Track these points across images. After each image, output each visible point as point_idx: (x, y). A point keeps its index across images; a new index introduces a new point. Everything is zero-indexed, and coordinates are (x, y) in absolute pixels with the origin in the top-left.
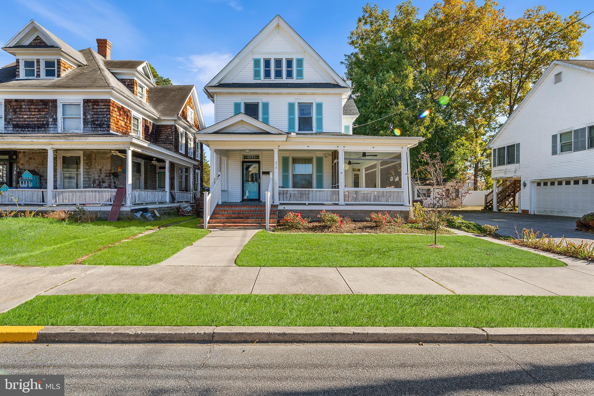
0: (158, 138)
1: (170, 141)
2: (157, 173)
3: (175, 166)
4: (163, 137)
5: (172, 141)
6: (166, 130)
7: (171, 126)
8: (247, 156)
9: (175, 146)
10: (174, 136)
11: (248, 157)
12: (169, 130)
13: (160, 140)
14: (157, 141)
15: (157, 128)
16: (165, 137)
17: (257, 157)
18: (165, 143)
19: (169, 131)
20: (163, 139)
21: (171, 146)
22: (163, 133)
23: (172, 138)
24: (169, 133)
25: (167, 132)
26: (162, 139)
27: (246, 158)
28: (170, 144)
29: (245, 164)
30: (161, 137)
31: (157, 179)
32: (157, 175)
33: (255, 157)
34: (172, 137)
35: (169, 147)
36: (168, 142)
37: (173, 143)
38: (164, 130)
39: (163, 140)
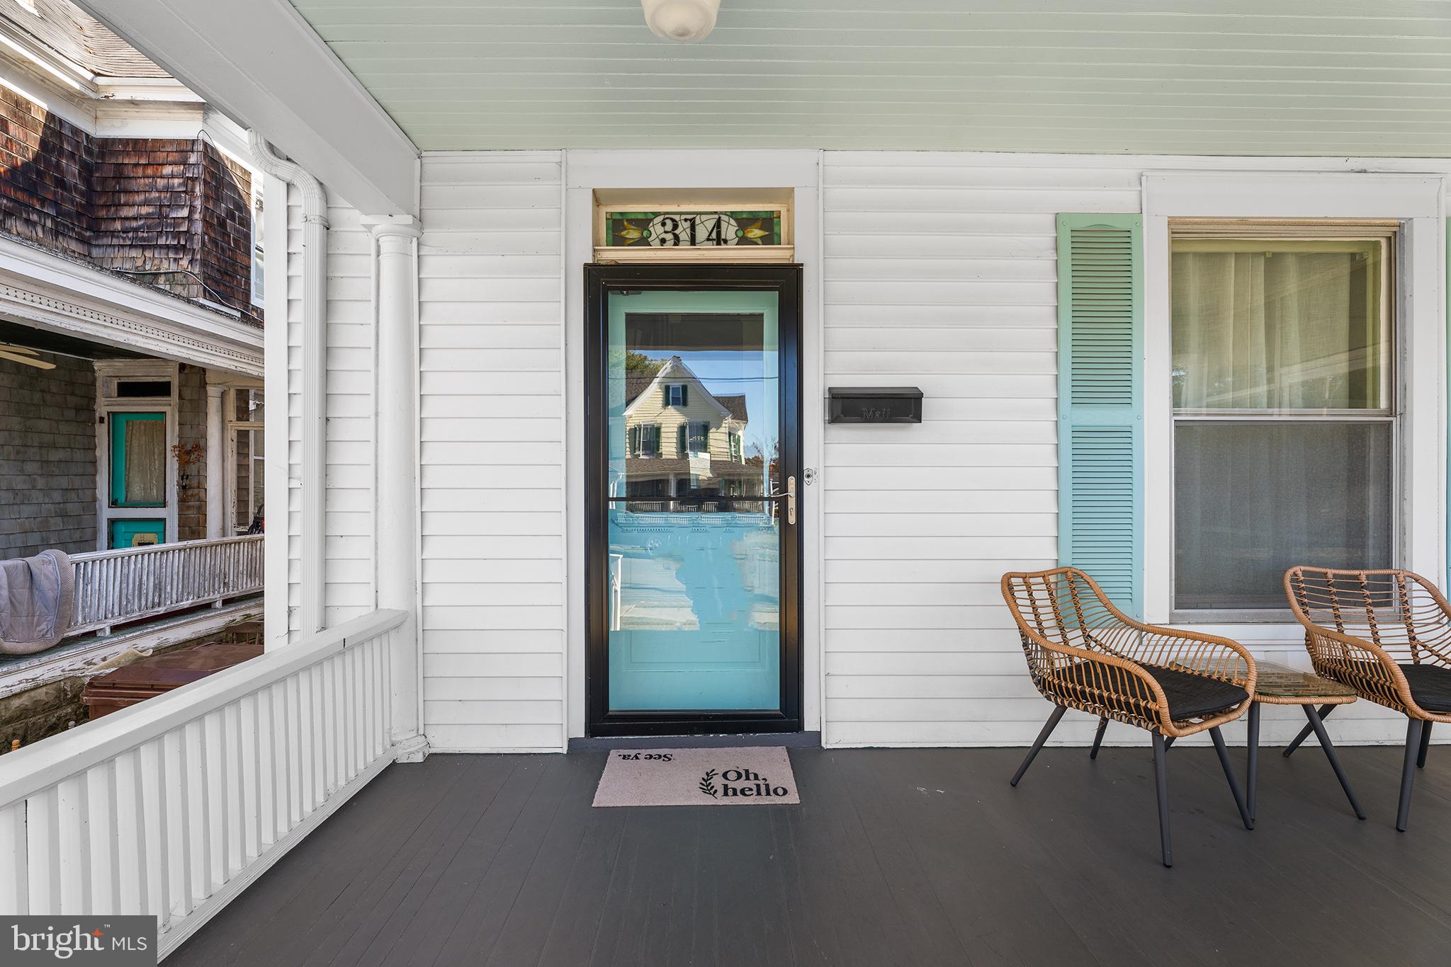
0: (103, 213)
1: (177, 235)
2: (102, 420)
3: (210, 378)
4: (137, 210)
5: (189, 234)
6: (150, 171)
7: (184, 148)
8: (643, 222)
9: (204, 263)
10: (198, 203)
11: (657, 230)
12: (167, 170)
13: (118, 225)
14: (99, 233)
15: (102, 155)
16: (145, 210)
17: (755, 233)
18: (144, 248)
19: (173, 176)
20: (134, 224)
21: (185, 263)
22: (134, 185)
23: (190, 219)
24: (167, 189)
25: (161, 183)
26: (127, 224)
27: (633, 234)
28: (176, 248)
29: (622, 307)
30: (127, 212)
31: (102, 453)
32: (102, 431)
33: (730, 230)
34: (184, 213)
35: (173, 268)
36: (162, 241)
37: (197, 246)
38: (140, 172)
39: (136, 230)
